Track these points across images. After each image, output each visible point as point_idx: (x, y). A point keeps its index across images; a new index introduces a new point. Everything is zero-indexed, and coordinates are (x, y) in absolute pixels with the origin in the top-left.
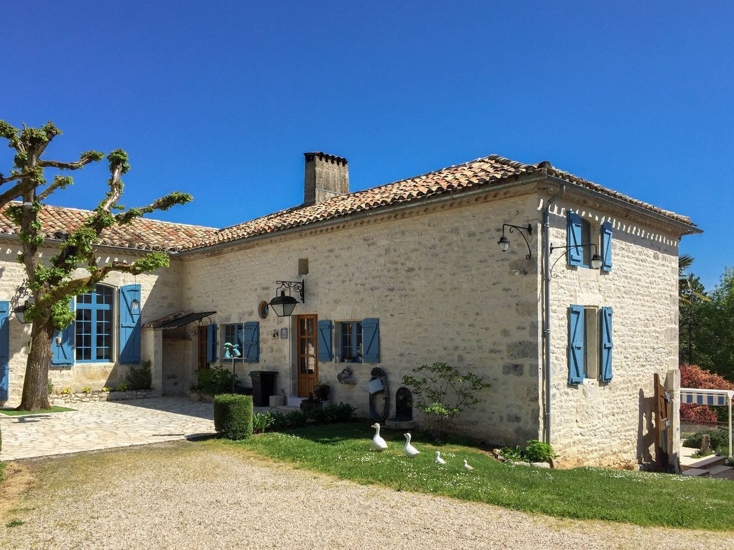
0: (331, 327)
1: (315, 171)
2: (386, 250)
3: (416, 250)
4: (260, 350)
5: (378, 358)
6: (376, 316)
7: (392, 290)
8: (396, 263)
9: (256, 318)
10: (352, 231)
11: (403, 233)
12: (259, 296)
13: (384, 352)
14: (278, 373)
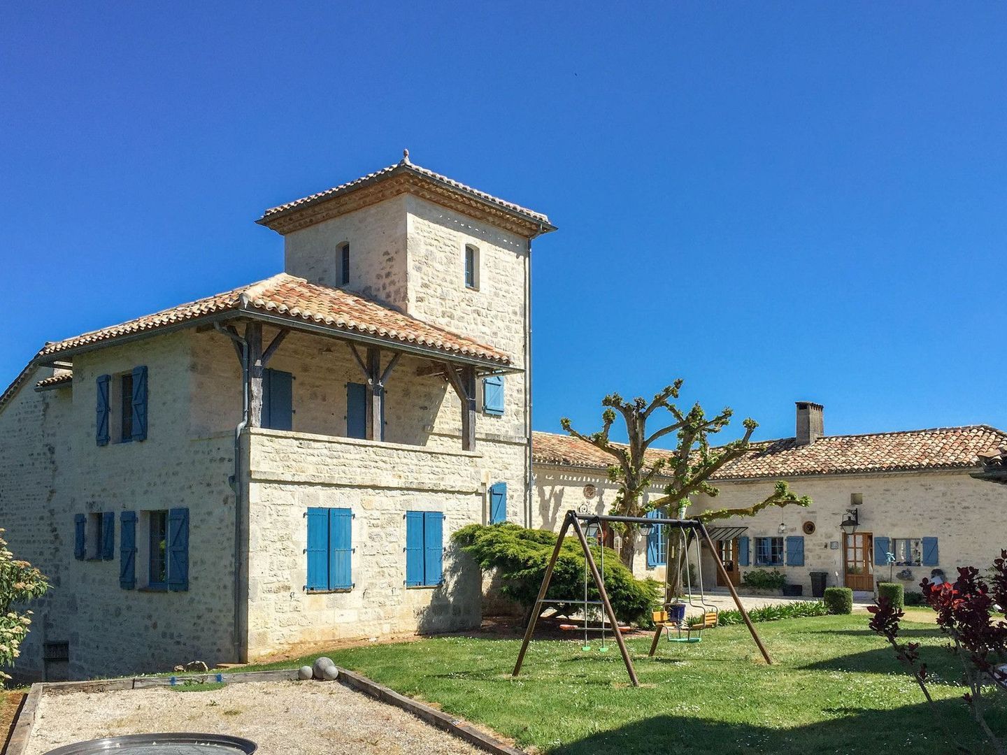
0: (888, 542)
1: (809, 417)
2: (943, 494)
3: (971, 496)
4: (805, 558)
5: (937, 563)
6: (936, 536)
7: (950, 519)
8: (953, 502)
9: (799, 532)
10: (909, 479)
11: (959, 484)
12: (803, 518)
13: (940, 560)
14: (827, 573)
